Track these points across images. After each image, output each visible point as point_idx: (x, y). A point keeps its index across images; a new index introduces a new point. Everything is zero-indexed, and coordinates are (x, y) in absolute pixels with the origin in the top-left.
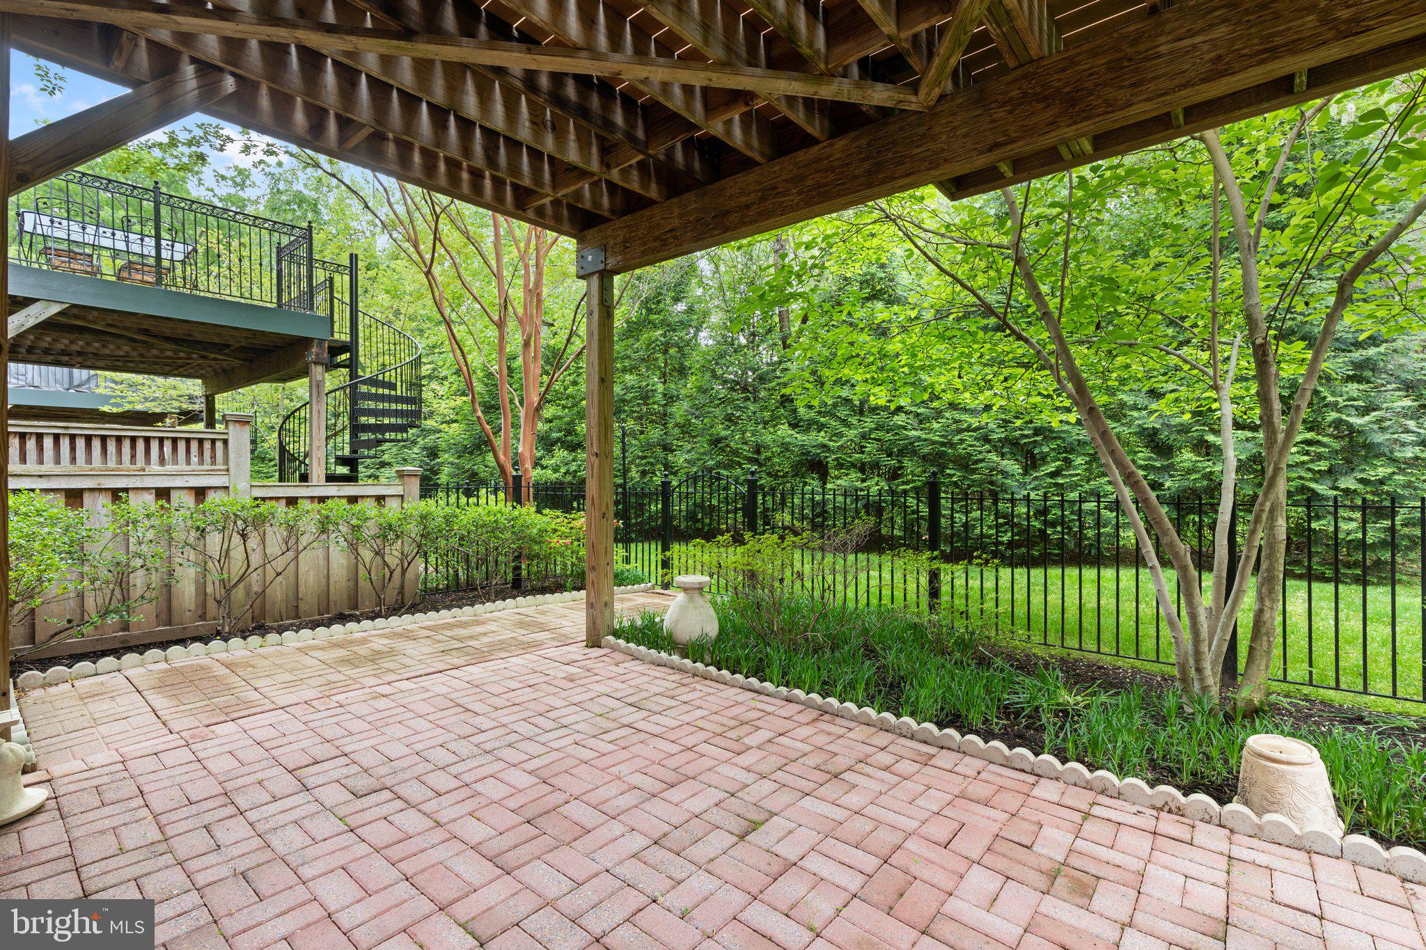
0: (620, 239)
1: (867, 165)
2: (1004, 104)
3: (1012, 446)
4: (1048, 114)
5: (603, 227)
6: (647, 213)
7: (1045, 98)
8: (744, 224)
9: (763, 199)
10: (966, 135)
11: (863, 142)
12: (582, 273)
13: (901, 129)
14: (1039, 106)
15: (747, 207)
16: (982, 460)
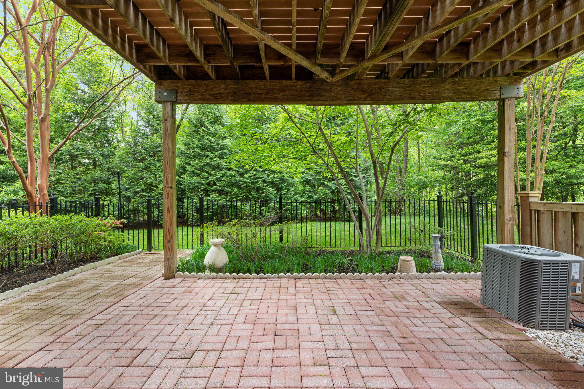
0: (187, 90)
1: (310, 93)
2: (352, 89)
3: (273, 184)
4: (364, 96)
5: (175, 81)
6: (205, 82)
7: (363, 91)
8: (258, 100)
9: (267, 93)
10: (342, 94)
11: (308, 85)
12: (159, 99)
13: (321, 85)
14: (362, 93)
15: (260, 94)
16: (265, 189)
